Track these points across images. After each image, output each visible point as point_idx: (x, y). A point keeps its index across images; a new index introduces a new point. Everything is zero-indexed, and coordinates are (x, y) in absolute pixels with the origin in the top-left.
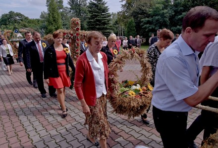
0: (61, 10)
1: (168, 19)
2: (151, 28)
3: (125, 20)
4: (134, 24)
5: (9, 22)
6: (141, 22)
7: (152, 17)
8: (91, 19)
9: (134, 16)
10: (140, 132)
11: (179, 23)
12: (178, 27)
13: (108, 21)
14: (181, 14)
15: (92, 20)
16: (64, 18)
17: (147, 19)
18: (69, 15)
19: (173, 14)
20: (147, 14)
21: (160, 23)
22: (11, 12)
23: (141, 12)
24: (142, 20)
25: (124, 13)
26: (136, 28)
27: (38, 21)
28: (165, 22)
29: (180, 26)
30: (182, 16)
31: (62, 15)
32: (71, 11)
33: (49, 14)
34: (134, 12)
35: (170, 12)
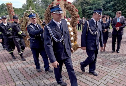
0: (35, 3)
2: (91, 12)
4: (81, 10)
5: (2, 11)
6: (85, 9)
9: (81, 5)
10: (86, 79)
11: (109, 9)
12: (108, 11)
14: (110, 3)
16: (37, 8)
17: (89, 7)
18: (40, 5)
19: (105, 3)
20: (89, 3)
22: (3, 4)
23: (85, 2)
25: (75, 3)
26: (82, 12)
27: (21, 9)
29: (109, 10)
30: (110, 4)
31: (36, 5)
32: (41, 3)
33: (27, 5)
34: (81, 2)
35: (103, 2)
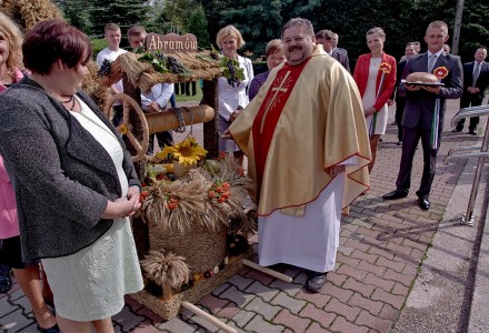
1: (278, 12)
3: (185, 12)
7: (245, 6)
8: (101, 6)
13: (143, 13)
15: (103, 9)
21: (261, 20)
24: (223, 12)
28: (272, 18)
